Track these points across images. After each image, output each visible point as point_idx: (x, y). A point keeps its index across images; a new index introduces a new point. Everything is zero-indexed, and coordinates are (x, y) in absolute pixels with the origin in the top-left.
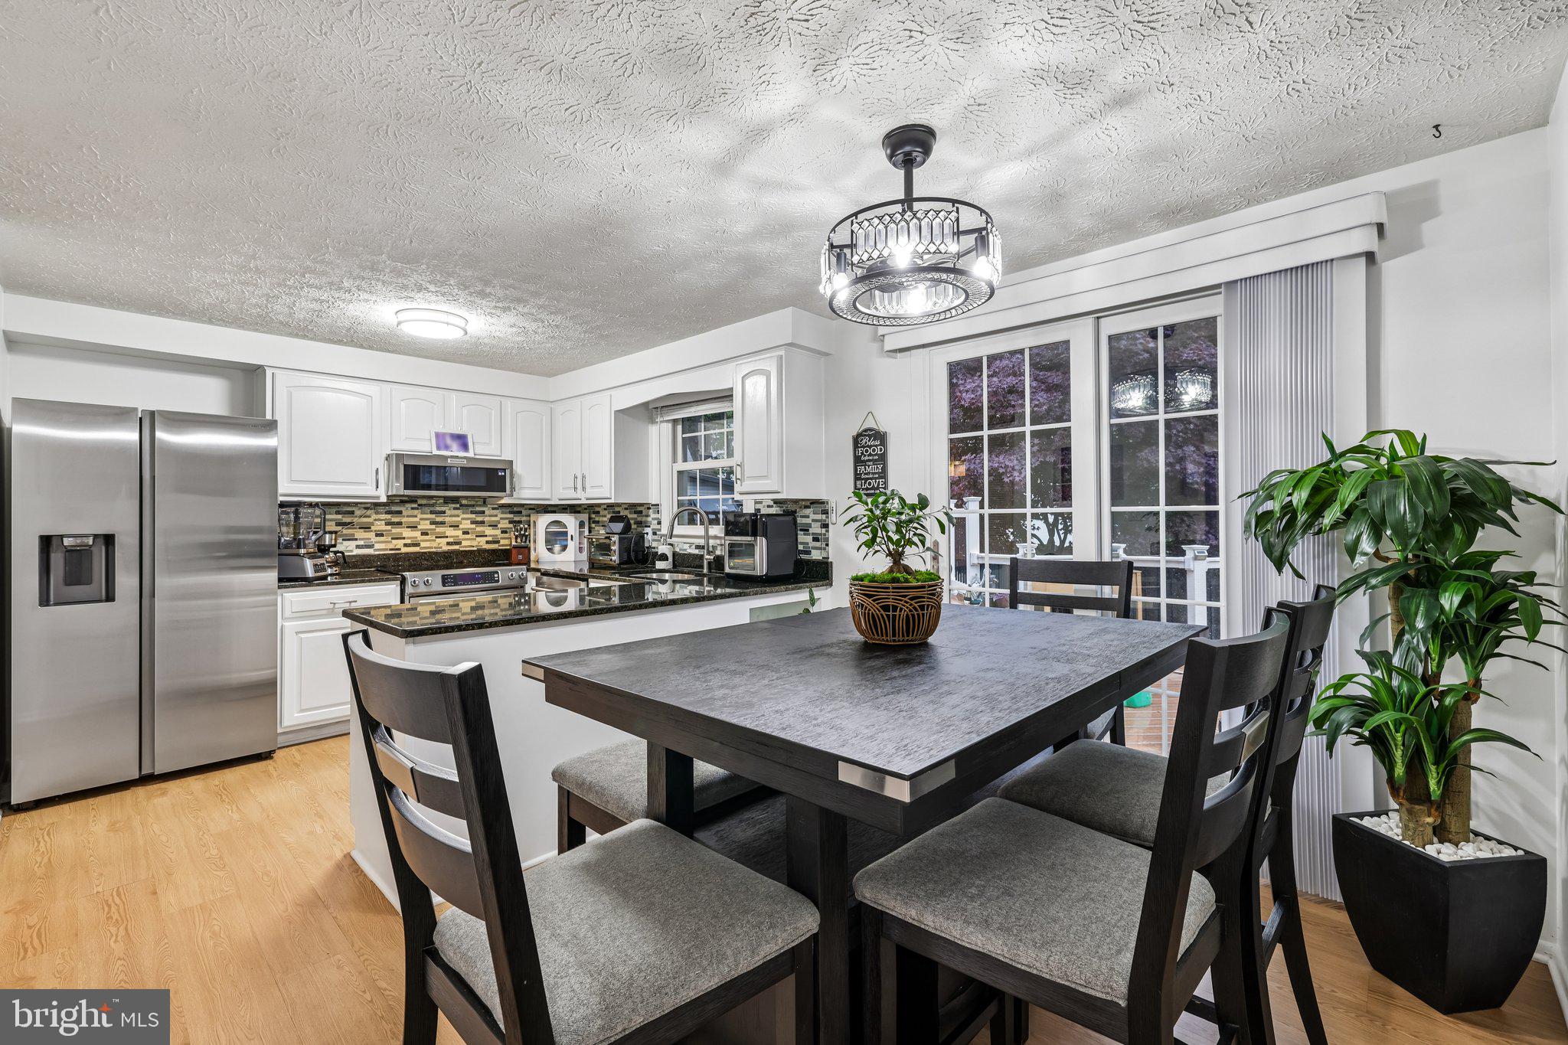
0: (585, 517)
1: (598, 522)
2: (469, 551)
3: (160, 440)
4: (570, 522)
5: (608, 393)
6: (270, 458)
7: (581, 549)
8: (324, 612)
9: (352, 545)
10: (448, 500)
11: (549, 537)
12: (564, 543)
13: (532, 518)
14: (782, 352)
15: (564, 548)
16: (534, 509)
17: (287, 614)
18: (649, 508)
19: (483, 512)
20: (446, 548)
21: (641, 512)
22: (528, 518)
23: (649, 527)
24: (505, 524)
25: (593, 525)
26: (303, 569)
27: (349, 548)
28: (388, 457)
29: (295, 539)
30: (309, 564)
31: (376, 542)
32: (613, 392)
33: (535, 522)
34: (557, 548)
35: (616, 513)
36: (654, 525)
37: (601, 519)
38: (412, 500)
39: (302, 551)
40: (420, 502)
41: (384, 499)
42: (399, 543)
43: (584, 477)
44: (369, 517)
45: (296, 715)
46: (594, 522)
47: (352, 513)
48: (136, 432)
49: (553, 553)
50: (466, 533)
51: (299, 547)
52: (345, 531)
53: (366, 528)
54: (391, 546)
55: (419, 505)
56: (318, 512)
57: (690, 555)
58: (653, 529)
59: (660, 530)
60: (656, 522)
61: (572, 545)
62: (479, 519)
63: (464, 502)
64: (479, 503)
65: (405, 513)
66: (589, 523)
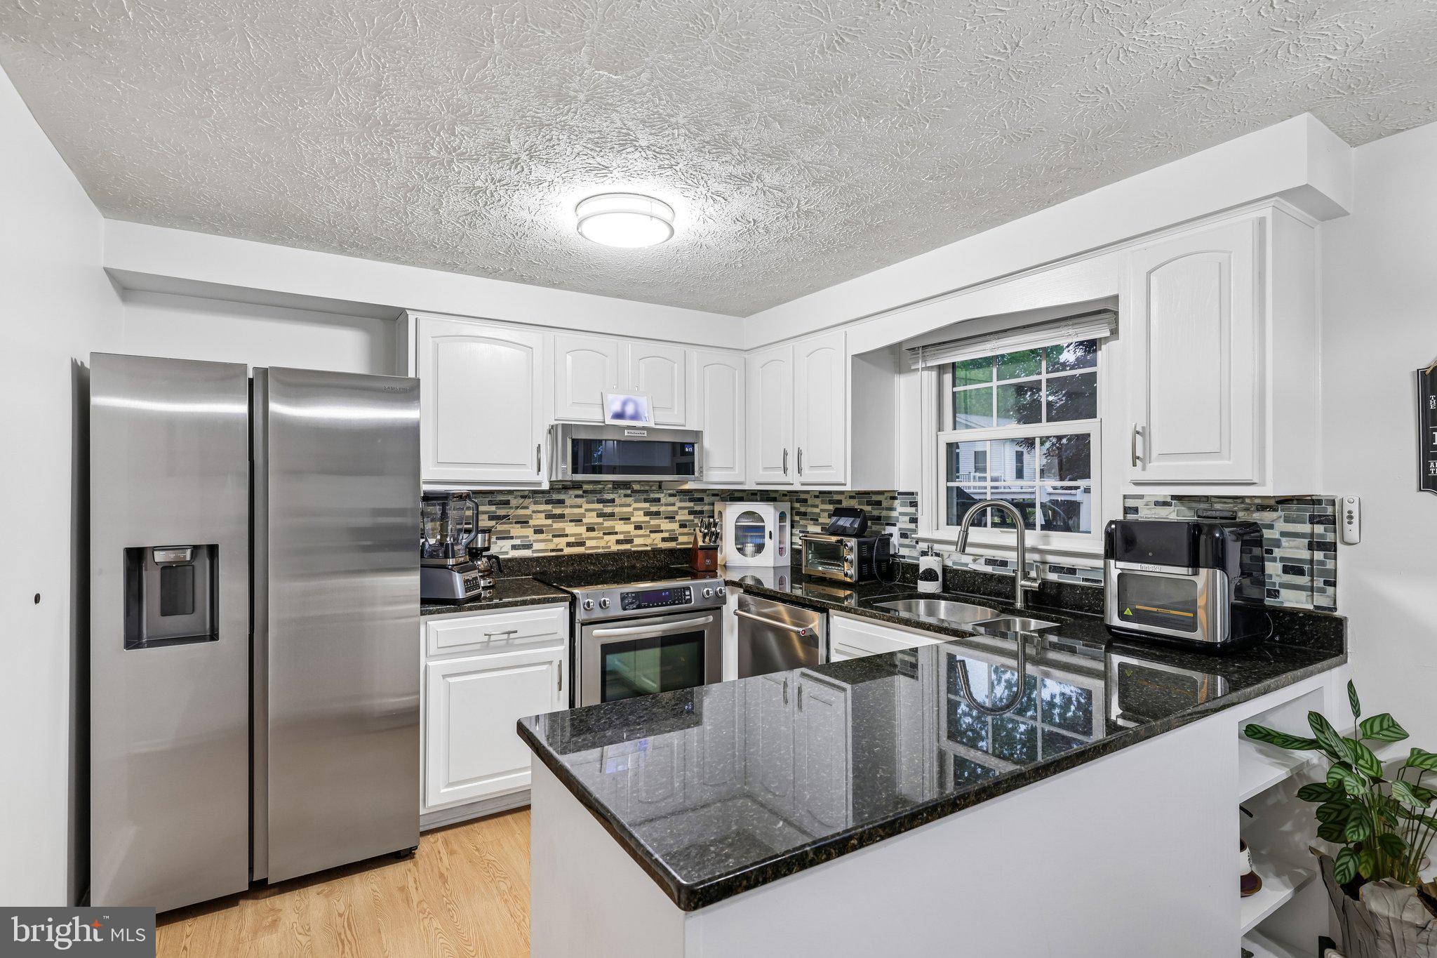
0: (786, 506)
1: (805, 514)
2: (642, 551)
3: (276, 414)
4: (768, 512)
5: (842, 330)
6: (411, 433)
7: (781, 550)
8: (478, 646)
9: (506, 544)
10: (617, 485)
11: (740, 533)
12: (759, 541)
13: (718, 507)
14: (1266, 211)
15: (760, 548)
16: (717, 495)
17: (432, 650)
18: (894, 498)
19: (658, 500)
20: (615, 548)
21: (879, 503)
22: (711, 507)
23: (894, 525)
24: (683, 516)
25: (797, 518)
26: (452, 588)
27: (502, 549)
28: (552, 430)
29: (441, 544)
30: (458, 579)
31: (535, 541)
32: (849, 328)
33: (720, 513)
34: (750, 548)
35: (839, 505)
36: (904, 523)
37: (809, 510)
38: (576, 485)
39: (451, 562)
40: (586, 487)
41: (546, 486)
42: (561, 542)
43: (800, 453)
44: (526, 508)
45: (442, 791)
46: (798, 514)
47: (507, 503)
48: (245, 403)
49: (744, 555)
50: (638, 527)
51: (446, 557)
52: (499, 528)
53: (524, 522)
54: (552, 546)
55: (584, 492)
56: (469, 504)
57: (976, 573)
58: (900, 529)
59: (915, 531)
60: (907, 518)
61: (770, 545)
62: (654, 509)
63: (636, 487)
64: (653, 488)
65: (568, 502)
66: (792, 515)
